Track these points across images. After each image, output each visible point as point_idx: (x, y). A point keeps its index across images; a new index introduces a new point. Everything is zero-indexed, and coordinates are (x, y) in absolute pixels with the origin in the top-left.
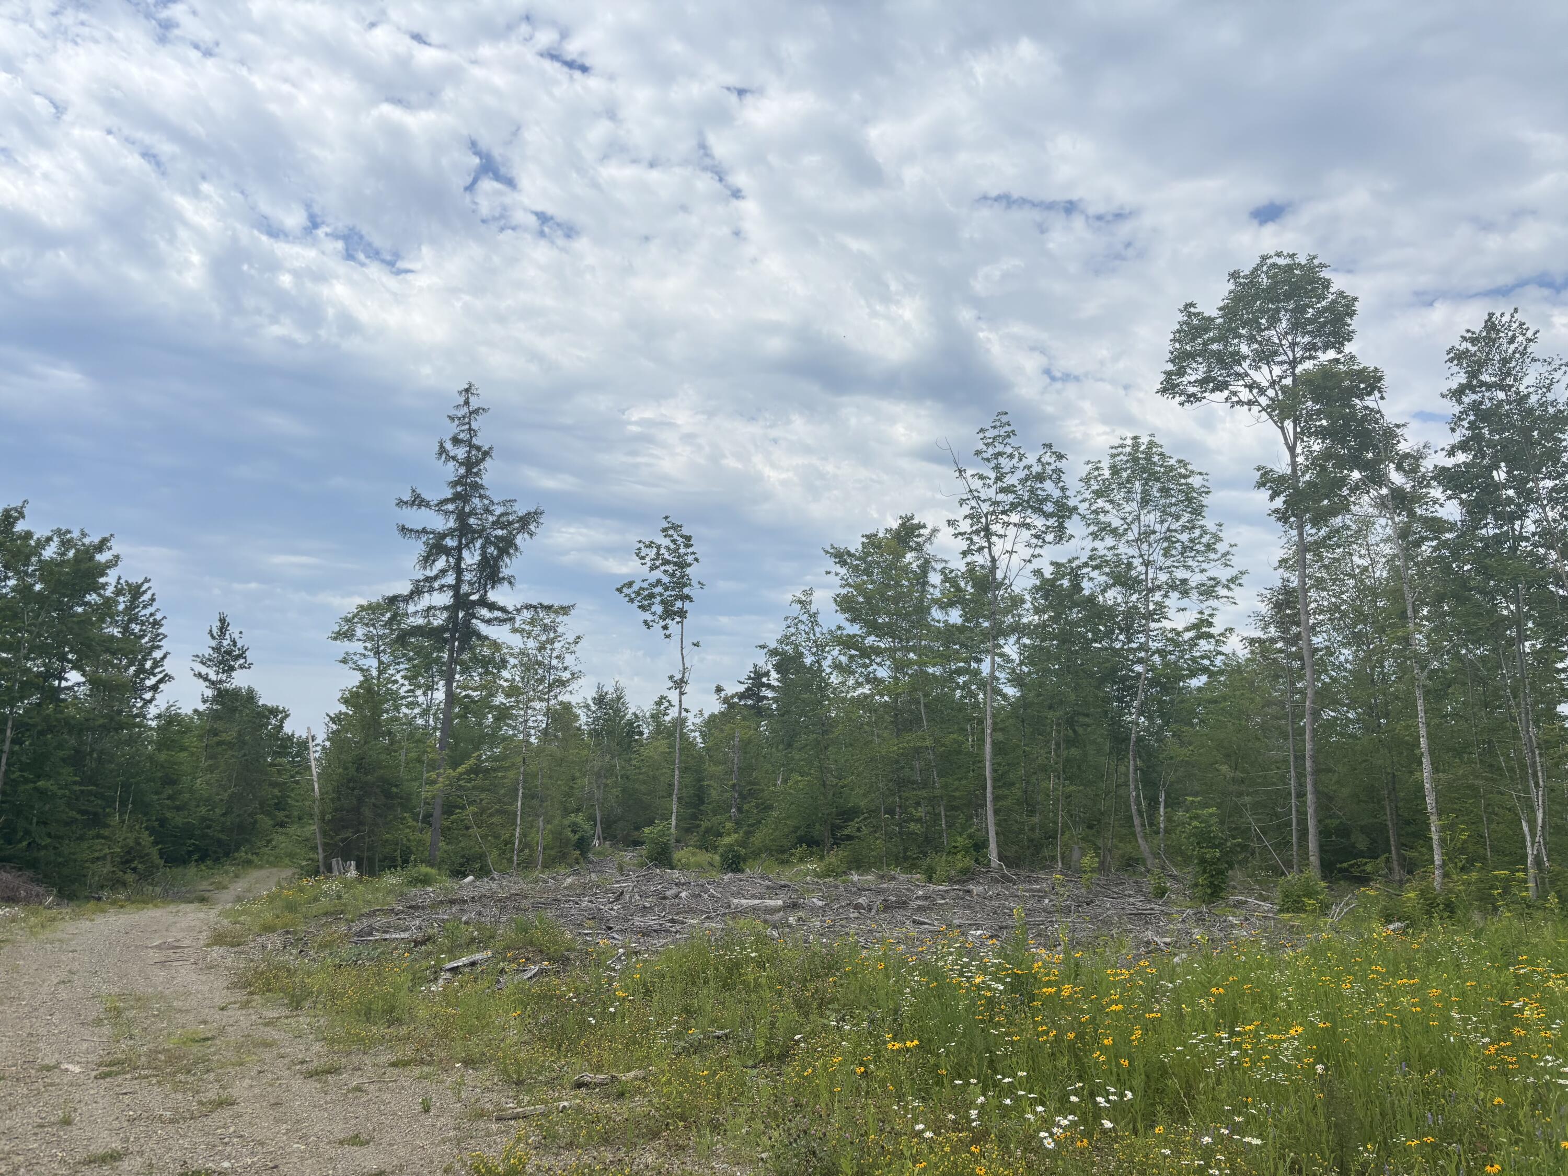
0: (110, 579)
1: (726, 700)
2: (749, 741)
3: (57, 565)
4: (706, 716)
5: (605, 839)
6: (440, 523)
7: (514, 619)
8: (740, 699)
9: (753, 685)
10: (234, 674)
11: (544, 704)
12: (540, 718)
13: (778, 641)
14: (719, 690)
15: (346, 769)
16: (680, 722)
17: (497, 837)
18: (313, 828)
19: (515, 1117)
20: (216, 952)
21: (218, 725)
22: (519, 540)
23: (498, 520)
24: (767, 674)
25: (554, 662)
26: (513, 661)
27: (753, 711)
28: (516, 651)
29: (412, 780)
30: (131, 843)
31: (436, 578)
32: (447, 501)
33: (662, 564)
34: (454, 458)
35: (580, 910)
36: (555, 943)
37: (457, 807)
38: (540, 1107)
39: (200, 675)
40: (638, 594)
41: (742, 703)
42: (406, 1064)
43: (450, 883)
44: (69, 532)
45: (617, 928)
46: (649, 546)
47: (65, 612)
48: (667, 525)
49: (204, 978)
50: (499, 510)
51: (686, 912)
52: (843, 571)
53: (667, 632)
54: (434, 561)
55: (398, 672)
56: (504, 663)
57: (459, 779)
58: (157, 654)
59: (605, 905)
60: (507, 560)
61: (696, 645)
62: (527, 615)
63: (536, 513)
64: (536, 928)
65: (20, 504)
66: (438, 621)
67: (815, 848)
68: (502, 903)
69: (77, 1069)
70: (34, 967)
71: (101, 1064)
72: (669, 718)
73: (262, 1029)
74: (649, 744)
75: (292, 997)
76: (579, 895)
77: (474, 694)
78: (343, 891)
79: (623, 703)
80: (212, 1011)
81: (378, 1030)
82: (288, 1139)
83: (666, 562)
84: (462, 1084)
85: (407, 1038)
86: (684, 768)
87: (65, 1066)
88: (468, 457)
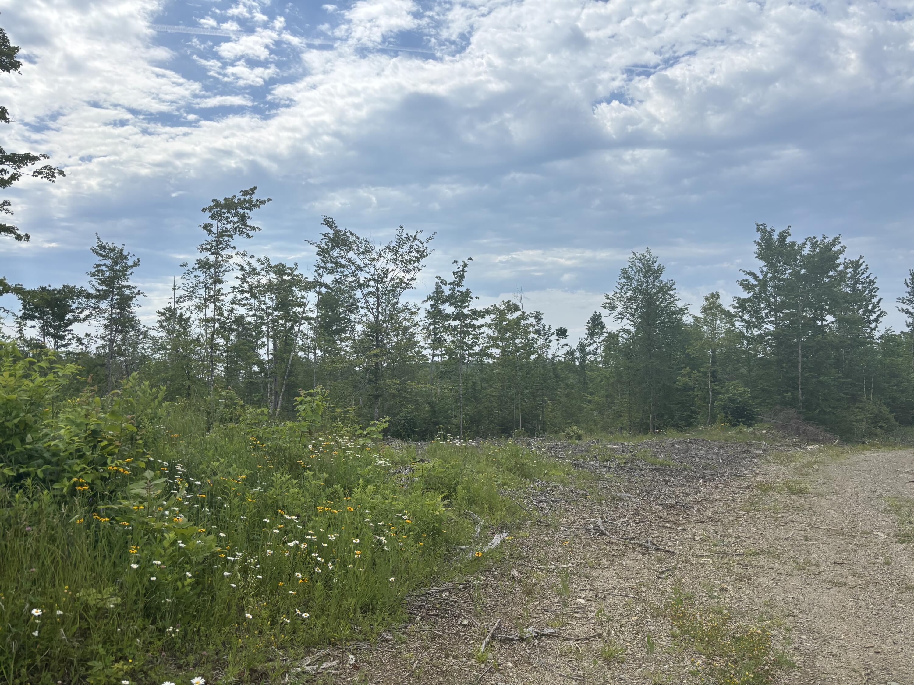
0: (841, 260)
3: (812, 257)
39: (903, 310)
44: (815, 238)
47: (818, 281)
58: (875, 300)
65: (787, 228)
69: (884, 536)
70: (839, 477)
71: (897, 535)
87: (876, 533)
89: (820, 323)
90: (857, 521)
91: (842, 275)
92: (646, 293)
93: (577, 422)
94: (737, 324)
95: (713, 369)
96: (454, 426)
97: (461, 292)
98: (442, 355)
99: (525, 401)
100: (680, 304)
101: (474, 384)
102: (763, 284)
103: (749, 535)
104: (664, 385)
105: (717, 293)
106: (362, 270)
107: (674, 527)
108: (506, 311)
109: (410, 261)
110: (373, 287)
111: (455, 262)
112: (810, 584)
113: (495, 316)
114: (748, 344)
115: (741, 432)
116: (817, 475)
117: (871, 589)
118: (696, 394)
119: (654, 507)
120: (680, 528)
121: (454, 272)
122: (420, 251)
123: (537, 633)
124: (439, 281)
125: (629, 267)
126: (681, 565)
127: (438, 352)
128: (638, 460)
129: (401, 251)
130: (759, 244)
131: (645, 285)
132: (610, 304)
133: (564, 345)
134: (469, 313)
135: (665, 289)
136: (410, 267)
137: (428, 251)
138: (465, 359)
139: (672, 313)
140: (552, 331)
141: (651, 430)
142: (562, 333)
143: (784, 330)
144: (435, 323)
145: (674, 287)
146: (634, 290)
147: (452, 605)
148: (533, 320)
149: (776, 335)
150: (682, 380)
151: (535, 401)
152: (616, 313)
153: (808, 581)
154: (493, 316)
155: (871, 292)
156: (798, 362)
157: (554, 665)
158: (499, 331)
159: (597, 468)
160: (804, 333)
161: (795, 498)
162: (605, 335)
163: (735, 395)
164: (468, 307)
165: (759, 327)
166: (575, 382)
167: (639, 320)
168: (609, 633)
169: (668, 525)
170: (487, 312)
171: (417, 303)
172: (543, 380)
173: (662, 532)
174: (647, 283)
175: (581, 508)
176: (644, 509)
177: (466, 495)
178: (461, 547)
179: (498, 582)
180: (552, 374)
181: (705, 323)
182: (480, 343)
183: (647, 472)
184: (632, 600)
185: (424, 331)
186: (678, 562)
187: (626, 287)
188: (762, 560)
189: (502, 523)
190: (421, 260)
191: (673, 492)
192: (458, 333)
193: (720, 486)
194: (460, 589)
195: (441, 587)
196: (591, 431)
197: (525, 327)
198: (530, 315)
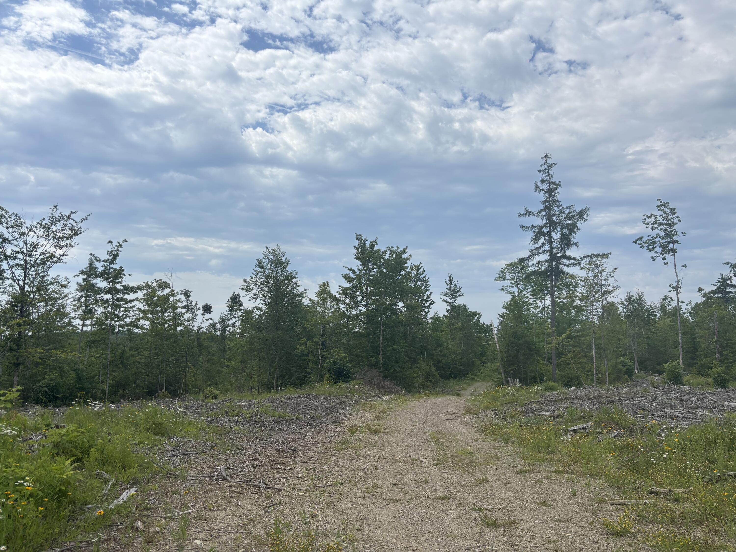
0: (408, 264)
1: (705, 295)
2: (724, 317)
3: (390, 261)
4: (693, 303)
5: (641, 369)
6: (539, 221)
7: (580, 263)
8: (714, 295)
9: (721, 285)
10: (457, 299)
11: (601, 303)
12: (599, 310)
14: (700, 290)
15: (509, 337)
16: (677, 309)
17: (584, 368)
18: (498, 364)
19: (621, 504)
20: (468, 417)
21: (453, 321)
22: (578, 224)
23: (567, 216)
24: (730, 279)
25: (603, 282)
26: (582, 284)
27: (723, 300)
28: (583, 278)
29: (540, 342)
30: (428, 370)
31: (540, 247)
32: (541, 211)
33: (660, 226)
34: (543, 190)
35: (634, 405)
36: (625, 421)
37: (564, 355)
38: (633, 502)
39: (444, 301)
40: (646, 243)
41: (715, 296)
42: (560, 472)
43: (564, 390)
44: (393, 248)
45: (657, 415)
46: (650, 217)
47: (394, 278)
48: (660, 204)
49: (465, 427)
50: (567, 211)
51: (696, 408)
53: (666, 261)
54: (539, 240)
55: (528, 293)
56: (577, 285)
57: (563, 341)
58: (428, 293)
59: (648, 403)
60: (574, 235)
61: (685, 266)
62: (587, 260)
63: (586, 209)
64: (614, 412)
65: (375, 239)
66: (544, 267)
68: (592, 400)
69: (426, 461)
70: (402, 419)
71: (434, 460)
72: (670, 307)
73: (494, 450)
74: (660, 321)
75: (503, 438)
76: (632, 397)
77: (564, 301)
78: (516, 393)
79: (643, 301)
80: (472, 441)
81: (544, 456)
82: (514, 499)
83: (661, 224)
84: (589, 485)
85: (558, 461)
86: (684, 333)
87: (421, 459)
88: (549, 188)
89: (395, 307)
90: (410, 452)
91: (409, 274)
92: (276, 279)
93: (216, 384)
94: (342, 306)
95: (323, 340)
96: (100, 391)
97: (115, 270)
98: (92, 325)
99: (170, 367)
100: (300, 289)
101: (123, 352)
102: (359, 278)
103: (338, 469)
104: (286, 352)
105: (327, 282)
106: (10, 243)
107: (283, 468)
108: (157, 288)
109: (62, 238)
110: (20, 259)
111: (110, 242)
112: (375, 503)
113: (146, 292)
114: (348, 321)
115: (340, 388)
116: (388, 418)
117: (415, 501)
118: (310, 358)
119: (269, 452)
120: (288, 468)
121: (108, 251)
122: (74, 230)
124: (93, 258)
125: (263, 258)
126: (285, 499)
127: (88, 322)
128: (261, 414)
129: (53, 228)
130: (357, 249)
131: (275, 273)
132: (247, 286)
133: (208, 319)
134: (122, 288)
135: (290, 278)
136: (62, 244)
137: (82, 230)
138: (115, 329)
139: (295, 296)
140: (198, 307)
141: (275, 388)
142: (207, 309)
143: (372, 312)
144: (86, 296)
145: (297, 276)
146: (267, 277)
148: (183, 298)
149: (367, 315)
150: (300, 348)
151: (179, 367)
152: (251, 294)
153: (374, 501)
154: (145, 292)
155: (426, 287)
156: (380, 335)
158: (149, 305)
159: (226, 423)
160: (385, 314)
161: (373, 436)
162: (243, 311)
163: (337, 359)
164: (121, 282)
165: (355, 309)
166: (216, 350)
167: (269, 301)
169: (279, 466)
170: (139, 288)
171: (68, 277)
172: (188, 348)
173: (273, 473)
174: (277, 272)
175: (209, 458)
176: (261, 455)
177: (99, 457)
178: (88, 506)
179: (121, 536)
180: (196, 343)
181: (319, 305)
182: (130, 315)
183: (267, 423)
184: (242, 534)
185: (74, 303)
186: (283, 497)
187: (260, 274)
188: (345, 488)
189: (133, 480)
190: (74, 237)
191: (286, 439)
192: (109, 305)
193: (322, 431)
194: (81, 547)
195: (61, 547)
196: (227, 391)
197: (174, 303)
198: (180, 293)
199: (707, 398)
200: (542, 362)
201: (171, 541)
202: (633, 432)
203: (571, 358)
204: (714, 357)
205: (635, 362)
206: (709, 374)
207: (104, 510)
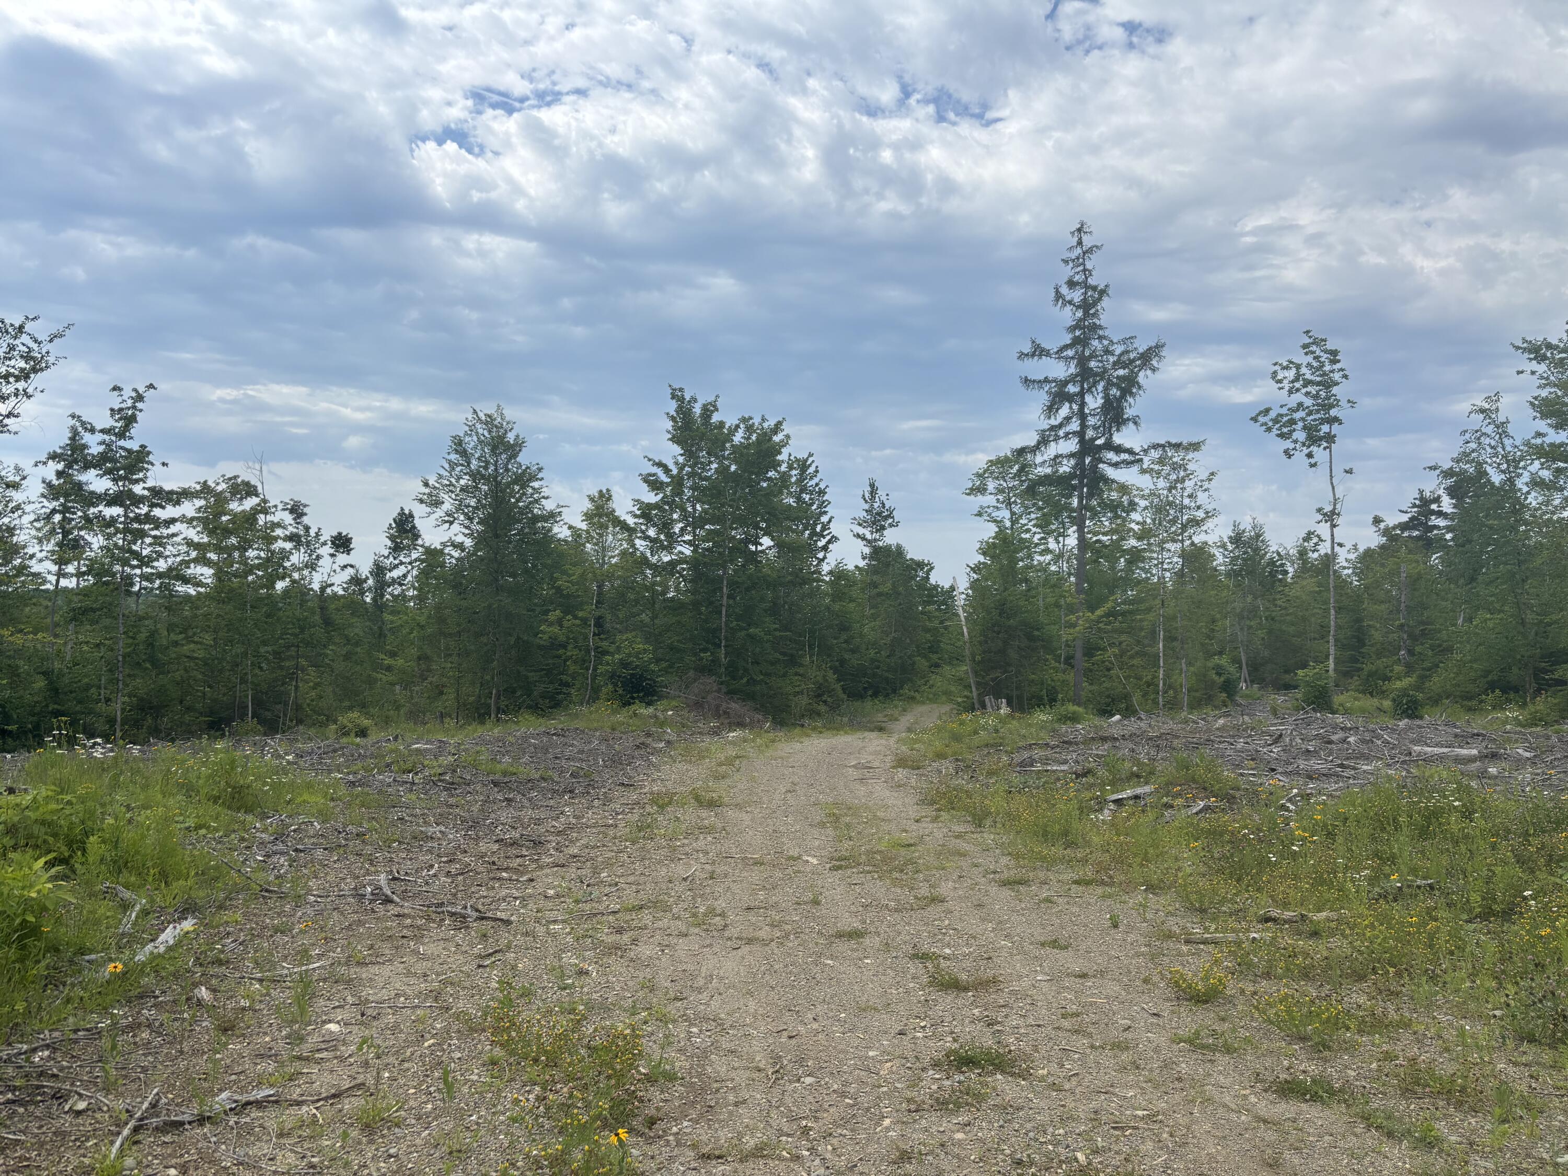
0: (784, 456)
1: (1386, 532)
2: (1419, 577)
3: (745, 447)
4: (1361, 549)
5: (1252, 682)
6: (1060, 370)
7: (1141, 460)
8: (1403, 530)
9: (1419, 513)
10: (885, 532)
11: (1179, 545)
12: (1175, 559)
13: (1453, 460)
14: (1377, 521)
15: (989, 613)
16: (1329, 559)
17: (1139, 678)
18: (964, 668)
19: (1205, 942)
20: (901, 774)
21: (876, 578)
22: (1141, 378)
23: (1119, 360)
24: (1437, 500)
25: (1186, 501)
26: (1143, 503)
27: (1421, 543)
28: (1147, 492)
29: (1051, 624)
30: (820, 679)
31: (1060, 426)
32: (1066, 347)
33: (1305, 386)
34: (1070, 302)
35: (1236, 751)
36: (1219, 781)
37: (1100, 649)
38: (1231, 937)
39: (858, 536)
40: (1276, 421)
41: (1406, 534)
42: (1088, 883)
43: (1097, 721)
44: (751, 418)
45: (1280, 770)
46: (1287, 368)
47: (753, 485)
48: (1308, 340)
49: (896, 795)
50: (1119, 349)
51: (1357, 758)
52: (1542, 368)
53: (1313, 461)
54: (1057, 410)
55: (1031, 521)
56: (1133, 506)
57: (1098, 622)
58: (825, 519)
59: (1264, 747)
60: (1131, 400)
61: (1349, 472)
62: (1155, 454)
63: (1157, 347)
64: (1197, 765)
65: (713, 399)
66: (1066, 468)
67: (1512, 695)
68: (1155, 742)
69: (815, 861)
70: (767, 778)
71: (832, 859)
72: (1316, 555)
73: (954, 840)
74: (1295, 583)
75: (974, 816)
76: (1233, 737)
77: (1105, 538)
78: (999, 726)
79: (1263, 541)
80: (909, 822)
81: (1058, 850)
82: (996, 936)
83: (1307, 383)
84: (1145, 906)
85: (1084, 861)
86: (1340, 608)
87: (805, 858)
88: (1085, 299)
89: (753, 548)
90: (783, 843)
91: (785, 477)
92: (494, 481)
93: (363, 706)
94: (639, 543)
95: (598, 614)
96: (102, 720)
97: (129, 451)
98: (79, 574)
99: (261, 668)
100: (549, 505)
101: (153, 634)
102: (678, 482)
103: (631, 879)
104: (518, 638)
105: (608, 490)
107: (514, 877)
108: (228, 495)
111: (115, 388)
112: (710, 945)
113: (202, 503)
114: (654, 576)
115: (635, 714)
116: (737, 776)
117: (793, 942)
118: (569, 654)
119: (483, 847)
120: (525, 878)
121: (112, 410)
122: (33, 358)
123: (236, 1101)
124: (78, 424)
125: (466, 434)
126: (520, 940)
127: (70, 569)
128: (464, 767)
130: (673, 419)
131: (491, 468)
132: (430, 495)
133: (345, 566)
134: (146, 493)
135: (525, 478)
136: (7, 390)
137: (51, 359)
138: (132, 584)
139: (536, 519)
140: (322, 539)
141: (493, 715)
142: (342, 543)
143: (704, 556)
144: (65, 510)
145: (540, 475)
146: (474, 475)
147: (54, 1076)
148: (288, 518)
149: (695, 563)
150: (548, 631)
151: (281, 668)
152: (440, 512)
153: (708, 942)
154: (200, 503)
155: (820, 507)
156: (721, 605)
157: (264, 1155)
158: (211, 533)
159: (389, 785)
160: (732, 561)
161: (704, 813)
162: (421, 549)
163: (629, 655)
164: (143, 480)
165: (669, 549)
166: (361, 634)
167: (480, 528)
168: (378, 1078)
169: (504, 874)
170: (186, 494)
171: (21, 466)
172: (300, 627)
173: (493, 888)
174: (496, 465)
175: (352, 858)
176: (466, 852)
177: (107, 855)
178: (87, 958)
179: (164, 1017)
180: (317, 618)
181: (589, 539)
182: (167, 553)
183: (478, 787)
184: (429, 1011)
185: (37, 525)
186: (515, 936)
187: (459, 468)
188: (646, 917)
189: (186, 902)
190: (32, 376)
191: (519, 819)
192: (118, 531)
193: (596, 802)
194: (76, 1041)
195: (31, 1042)
196: (387, 721)
197: (267, 528)
198: (280, 507)
199: (1379, 737)
200: (1054, 664)
201: (275, 1027)
202: (1233, 803)
203: (1115, 656)
204: (1396, 658)
205: (1241, 668)
206: (1383, 692)
207: (125, 965)
